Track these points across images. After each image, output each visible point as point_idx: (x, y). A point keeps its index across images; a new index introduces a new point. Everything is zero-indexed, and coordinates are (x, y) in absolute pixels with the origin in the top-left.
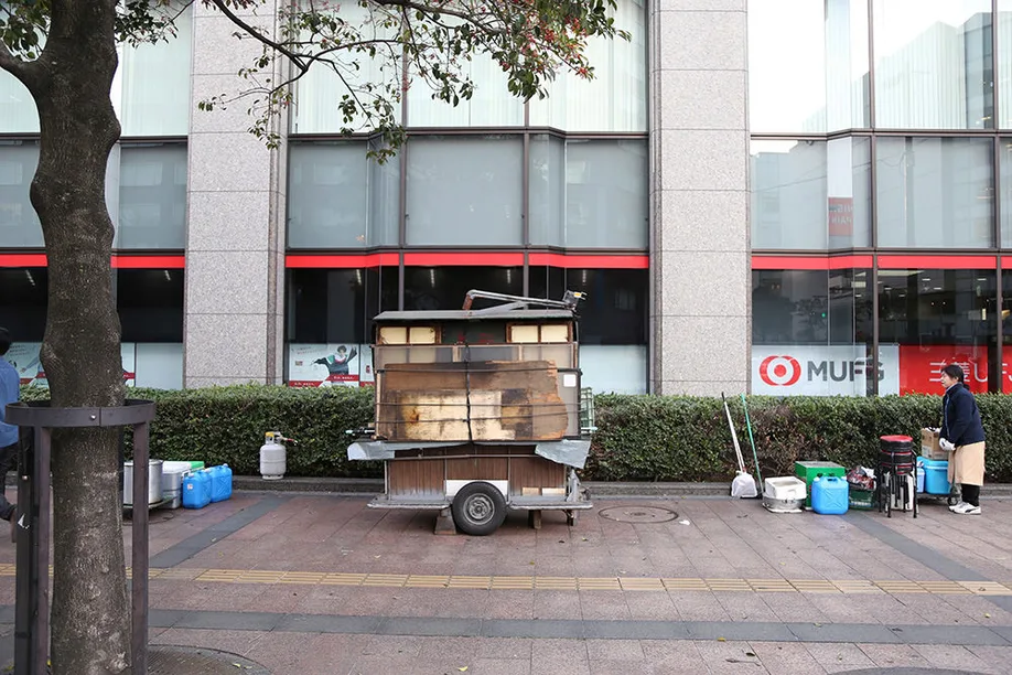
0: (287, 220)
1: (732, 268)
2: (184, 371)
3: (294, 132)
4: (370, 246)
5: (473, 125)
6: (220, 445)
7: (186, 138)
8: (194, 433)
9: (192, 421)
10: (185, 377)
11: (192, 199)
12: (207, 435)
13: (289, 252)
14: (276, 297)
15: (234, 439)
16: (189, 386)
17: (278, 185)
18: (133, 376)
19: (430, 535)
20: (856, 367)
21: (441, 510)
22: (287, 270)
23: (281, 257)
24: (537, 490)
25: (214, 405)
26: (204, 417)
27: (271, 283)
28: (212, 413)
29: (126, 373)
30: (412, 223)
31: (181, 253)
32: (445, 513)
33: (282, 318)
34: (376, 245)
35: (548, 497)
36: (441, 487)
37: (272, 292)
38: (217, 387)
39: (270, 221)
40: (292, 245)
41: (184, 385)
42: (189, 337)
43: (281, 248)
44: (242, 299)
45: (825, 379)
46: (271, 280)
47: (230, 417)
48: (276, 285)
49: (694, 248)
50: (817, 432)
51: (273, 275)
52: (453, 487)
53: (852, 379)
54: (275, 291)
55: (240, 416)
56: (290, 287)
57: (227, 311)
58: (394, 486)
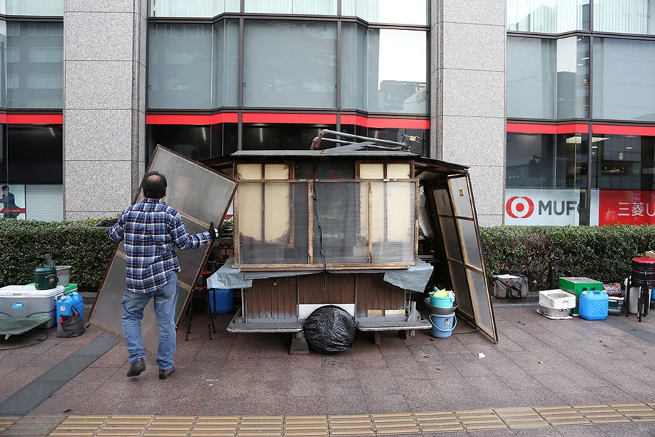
0: (147, 87)
1: (494, 130)
2: (64, 207)
3: (152, 16)
4: (214, 108)
5: (295, 12)
6: (94, 268)
7: (62, 18)
8: (71, 258)
9: (69, 248)
10: (65, 211)
11: (68, 66)
12: (82, 260)
13: (149, 112)
14: (138, 148)
15: (104, 263)
16: (69, 220)
17: (139, 56)
18: (24, 211)
19: (286, 355)
20: (571, 206)
21: (295, 333)
22: (147, 126)
23: (142, 116)
24: (380, 311)
25: (87, 235)
26: (79, 245)
27: (135, 136)
28: (85, 241)
29: (17, 208)
30: (248, 90)
31: (59, 112)
32: (300, 335)
33: (144, 164)
34: (219, 106)
35: (391, 317)
36: (294, 311)
37: (135, 143)
38: (90, 220)
39: (133, 85)
40: (152, 107)
41: (65, 218)
42: (67, 179)
43: (142, 108)
44: (111, 149)
45: (550, 213)
46: (135, 133)
47: (101, 244)
48: (138, 137)
49: (466, 114)
50: (564, 254)
51: (135, 129)
52: (305, 310)
53: (568, 214)
54: (138, 142)
55: (109, 244)
56: (150, 140)
57: (98, 158)
58: (251, 311)
